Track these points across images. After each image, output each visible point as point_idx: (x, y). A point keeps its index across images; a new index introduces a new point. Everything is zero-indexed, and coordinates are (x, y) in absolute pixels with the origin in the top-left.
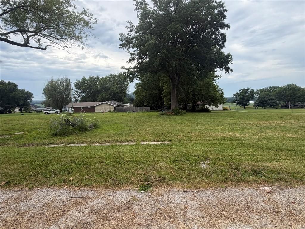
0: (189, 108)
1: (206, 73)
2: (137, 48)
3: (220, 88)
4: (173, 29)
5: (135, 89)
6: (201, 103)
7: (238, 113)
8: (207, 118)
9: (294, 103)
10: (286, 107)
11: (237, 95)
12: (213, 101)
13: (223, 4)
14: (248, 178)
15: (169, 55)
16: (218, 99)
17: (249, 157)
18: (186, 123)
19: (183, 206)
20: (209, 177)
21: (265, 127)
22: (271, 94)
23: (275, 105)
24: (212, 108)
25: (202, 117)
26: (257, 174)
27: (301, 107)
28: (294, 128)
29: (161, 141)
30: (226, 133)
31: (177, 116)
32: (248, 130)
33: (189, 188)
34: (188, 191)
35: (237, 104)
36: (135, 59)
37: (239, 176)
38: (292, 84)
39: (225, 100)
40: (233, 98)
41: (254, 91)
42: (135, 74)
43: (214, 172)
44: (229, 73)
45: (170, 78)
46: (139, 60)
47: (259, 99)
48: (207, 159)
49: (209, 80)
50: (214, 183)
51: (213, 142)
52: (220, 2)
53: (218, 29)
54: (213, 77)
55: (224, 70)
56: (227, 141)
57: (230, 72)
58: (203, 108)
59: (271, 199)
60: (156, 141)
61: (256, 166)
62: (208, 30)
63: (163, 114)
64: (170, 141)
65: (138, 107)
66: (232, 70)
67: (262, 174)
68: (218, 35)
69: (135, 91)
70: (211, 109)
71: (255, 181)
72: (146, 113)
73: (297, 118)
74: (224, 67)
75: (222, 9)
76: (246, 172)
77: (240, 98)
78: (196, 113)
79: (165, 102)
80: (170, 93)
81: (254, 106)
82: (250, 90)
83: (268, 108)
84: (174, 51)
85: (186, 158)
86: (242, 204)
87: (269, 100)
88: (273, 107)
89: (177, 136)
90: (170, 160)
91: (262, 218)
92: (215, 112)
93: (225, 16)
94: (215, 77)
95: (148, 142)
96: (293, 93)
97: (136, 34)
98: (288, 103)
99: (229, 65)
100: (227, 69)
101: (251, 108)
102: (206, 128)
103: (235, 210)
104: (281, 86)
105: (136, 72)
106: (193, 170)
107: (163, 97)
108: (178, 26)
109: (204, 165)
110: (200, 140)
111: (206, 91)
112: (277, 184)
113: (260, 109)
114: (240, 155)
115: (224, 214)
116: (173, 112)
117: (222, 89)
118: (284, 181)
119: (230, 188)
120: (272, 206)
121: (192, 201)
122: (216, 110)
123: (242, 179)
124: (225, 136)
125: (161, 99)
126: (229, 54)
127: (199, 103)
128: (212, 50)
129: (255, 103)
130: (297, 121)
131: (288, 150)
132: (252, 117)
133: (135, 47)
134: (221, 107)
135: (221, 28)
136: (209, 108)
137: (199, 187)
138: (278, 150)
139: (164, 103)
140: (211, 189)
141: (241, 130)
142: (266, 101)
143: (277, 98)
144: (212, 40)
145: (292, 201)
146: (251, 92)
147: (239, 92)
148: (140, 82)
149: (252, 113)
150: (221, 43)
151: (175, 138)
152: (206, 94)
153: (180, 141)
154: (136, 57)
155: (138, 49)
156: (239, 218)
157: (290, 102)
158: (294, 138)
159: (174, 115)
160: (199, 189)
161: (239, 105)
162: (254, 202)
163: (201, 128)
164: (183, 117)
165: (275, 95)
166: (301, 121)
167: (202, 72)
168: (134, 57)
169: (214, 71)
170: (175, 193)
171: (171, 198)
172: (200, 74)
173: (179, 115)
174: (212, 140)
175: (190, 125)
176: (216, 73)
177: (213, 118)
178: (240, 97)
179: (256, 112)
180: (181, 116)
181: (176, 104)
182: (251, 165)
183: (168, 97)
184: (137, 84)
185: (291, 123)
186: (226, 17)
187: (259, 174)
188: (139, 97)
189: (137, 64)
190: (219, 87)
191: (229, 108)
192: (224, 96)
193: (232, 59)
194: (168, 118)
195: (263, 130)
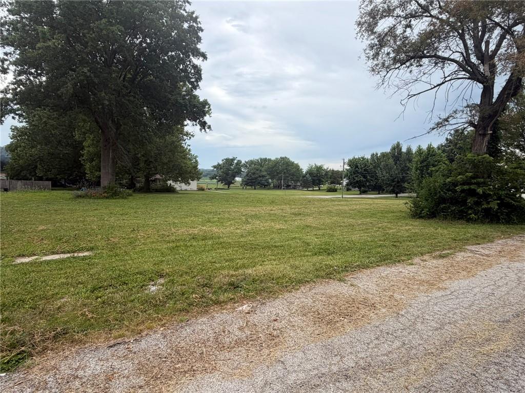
0: (138, 185)
1: (170, 127)
2: (13, 49)
3: (193, 154)
4: (104, 32)
5: (11, 139)
6: (161, 178)
7: (218, 195)
8: (169, 204)
9: (288, 182)
10: (278, 187)
11: (218, 167)
12: (181, 175)
13: (197, 18)
14: (222, 298)
15: (96, 81)
16: (189, 172)
17: (227, 264)
18: (130, 214)
19: (103, 377)
20: (161, 308)
21: (252, 217)
22: (263, 169)
23: (266, 184)
24: (179, 186)
25: (162, 201)
26: (235, 288)
27: (294, 188)
28: (284, 217)
29: (69, 252)
30: (197, 227)
31: (114, 200)
32: (230, 221)
33: (120, 338)
34: (118, 343)
35: (219, 181)
36: (8, 73)
37: (210, 295)
38: (286, 158)
39: (201, 174)
40: (213, 171)
41: (241, 162)
42: (9, 105)
43: (170, 297)
44: (205, 130)
45: (99, 126)
46: (19, 75)
47: (247, 175)
48: (161, 276)
49: (174, 139)
50: (168, 318)
51: (174, 245)
52: (193, 13)
53: (189, 56)
54: (181, 134)
55: (198, 125)
56: (198, 241)
57: (207, 130)
58: (163, 186)
59: (249, 321)
60: (57, 254)
61: (235, 275)
62: (173, 53)
63: (83, 197)
64: (92, 249)
65: (21, 179)
66: (209, 127)
67: (241, 287)
68: (189, 66)
69: (12, 144)
70: (178, 189)
71: (231, 299)
72: (41, 194)
73: (289, 202)
74: (198, 121)
75: (195, 24)
76: (220, 288)
77: (222, 172)
78: (151, 195)
79: (88, 172)
80: (98, 155)
81: (241, 185)
82: (236, 161)
83: (258, 189)
84: (107, 75)
85: (121, 280)
86: (209, 341)
87: (260, 177)
88: (265, 187)
89: (108, 238)
90: (84, 290)
91: (235, 355)
92: (185, 192)
93: (201, 37)
94: (185, 135)
95: (37, 257)
96: (286, 169)
97: (11, 17)
98: (281, 182)
99: (205, 118)
100: (203, 125)
101: (237, 188)
102: (166, 222)
103: (198, 354)
104: (273, 158)
105: (12, 102)
106: (132, 301)
107: (82, 162)
108: (114, 28)
109: (153, 288)
110: (153, 242)
111: (170, 157)
112: (258, 298)
113: (249, 189)
114: (214, 263)
115: (179, 368)
116: (106, 192)
117: (196, 157)
118: (267, 292)
119: (193, 320)
120: (249, 333)
121: (124, 361)
122: (186, 190)
123: (213, 300)
124: (196, 232)
125: (80, 166)
126: (206, 100)
127: (158, 176)
128: (179, 88)
129: (243, 181)
130: (288, 206)
131: (276, 246)
132: (237, 201)
133: (8, 45)
134: (194, 185)
135: (193, 56)
136: (175, 187)
137: (141, 331)
138: (265, 247)
139: (86, 173)
140: (162, 329)
141: (221, 222)
142: (256, 178)
143: (268, 174)
144: (179, 72)
145: (274, 317)
146: (237, 164)
147: (221, 162)
148: (24, 124)
149: (237, 196)
150: (193, 80)
151: (104, 243)
152: (169, 161)
153: (113, 247)
154: (12, 68)
155: (18, 52)
156: (203, 367)
157: (282, 181)
158: (283, 229)
159: (107, 198)
160: (140, 334)
161: (222, 183)
162: (226, 333)
163: (157, 221)
164: (126, 201)
165: (266, 171)
166: (293, 207)
167: (161, 124)
168: (5, 66)
169: (184, 126)
170: (88, 355)
171: (77, 370)
172: (157, 126)
173: (118, 198)
174: (173, 242)
175: (137, 217)
176: (186, 129)
177: (181, 204)
178: (222, 170)
179: (244, 194)
180: (121, 200)
181: (110, 177)
182: (228, 276)
183: (94, 163)
184: (14, 129)
185: (282, 210)
186: (202, 41)
187: (238, 287)
188: (22, 159)
189: (13, 84)
190: (192, 152)
191: (206, 188)
192: (199, 167)
193: (210, 110)
194: (93, 204)
195: (250, 220)
